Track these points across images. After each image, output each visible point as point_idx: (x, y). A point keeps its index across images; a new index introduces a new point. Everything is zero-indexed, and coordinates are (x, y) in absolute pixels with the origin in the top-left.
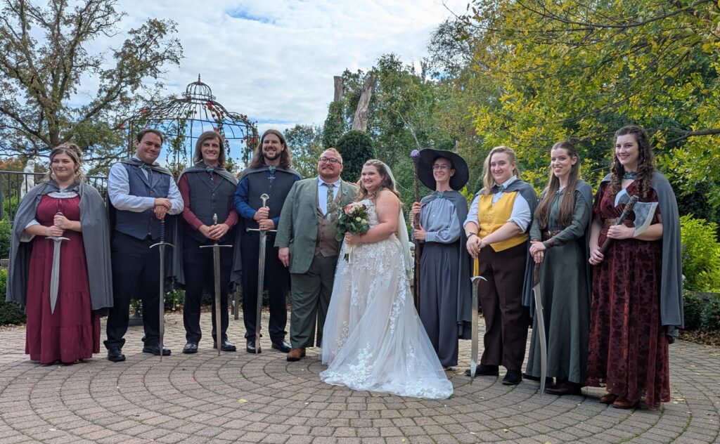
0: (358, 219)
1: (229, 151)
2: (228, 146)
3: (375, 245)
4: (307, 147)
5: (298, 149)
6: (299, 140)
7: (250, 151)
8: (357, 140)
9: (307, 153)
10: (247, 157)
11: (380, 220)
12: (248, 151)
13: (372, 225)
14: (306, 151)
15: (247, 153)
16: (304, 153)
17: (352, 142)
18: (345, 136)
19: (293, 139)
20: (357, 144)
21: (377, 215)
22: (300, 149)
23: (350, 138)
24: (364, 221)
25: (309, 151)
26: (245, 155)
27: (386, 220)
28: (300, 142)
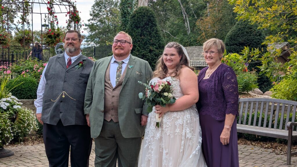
0: (166, 94)
1: (57, 23)
2: (57, 19)
3: (182, 113)
4: (110, 10)
5: (104, 12)
6: (105, 6)
7: (72, 21)
8: (144, 14)
9: (109, 15)
10: (70, 26)
11: (183, 93)
12: (70, 22)
13: (177, 97)
14: (109, 13)
15: (70, 23)
16: (108, 14)
17: (141, 16)
18: (136, 11)
19: (100, 5)
20: (144, 17)
21: (181, 89)
22: (105, 12)
23: (140, 13)
24: (170, 95)
25: (111, 13)
26: (68, 25)
27: (189, 93)
28: (105, 7)
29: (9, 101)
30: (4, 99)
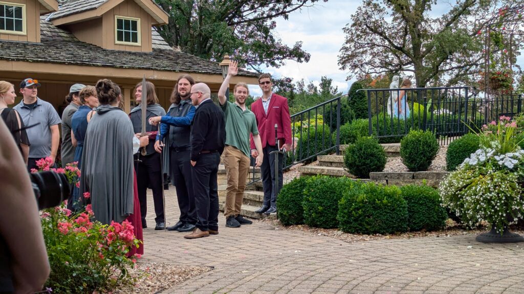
29: (517, 157)
30: (511, 154)
